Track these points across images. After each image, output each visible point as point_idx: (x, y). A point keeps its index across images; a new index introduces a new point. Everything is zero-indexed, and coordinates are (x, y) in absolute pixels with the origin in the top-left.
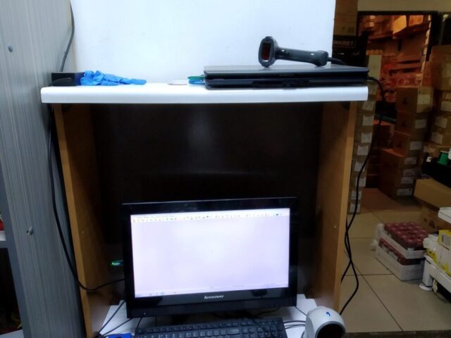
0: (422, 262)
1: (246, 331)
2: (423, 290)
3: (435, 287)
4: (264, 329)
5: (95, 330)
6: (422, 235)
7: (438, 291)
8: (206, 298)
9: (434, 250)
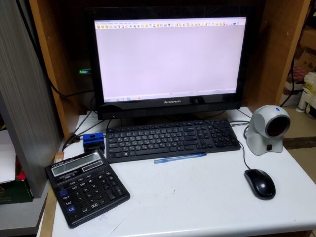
0: (300, 93)
1: (199, 128)
2: (298, 112)
3: (308, 110)
4: (213, 126)
5: (71, 131)
6: (302, 74)
7: (310, 113)
8: (166, 102)
9: (312, 83)
